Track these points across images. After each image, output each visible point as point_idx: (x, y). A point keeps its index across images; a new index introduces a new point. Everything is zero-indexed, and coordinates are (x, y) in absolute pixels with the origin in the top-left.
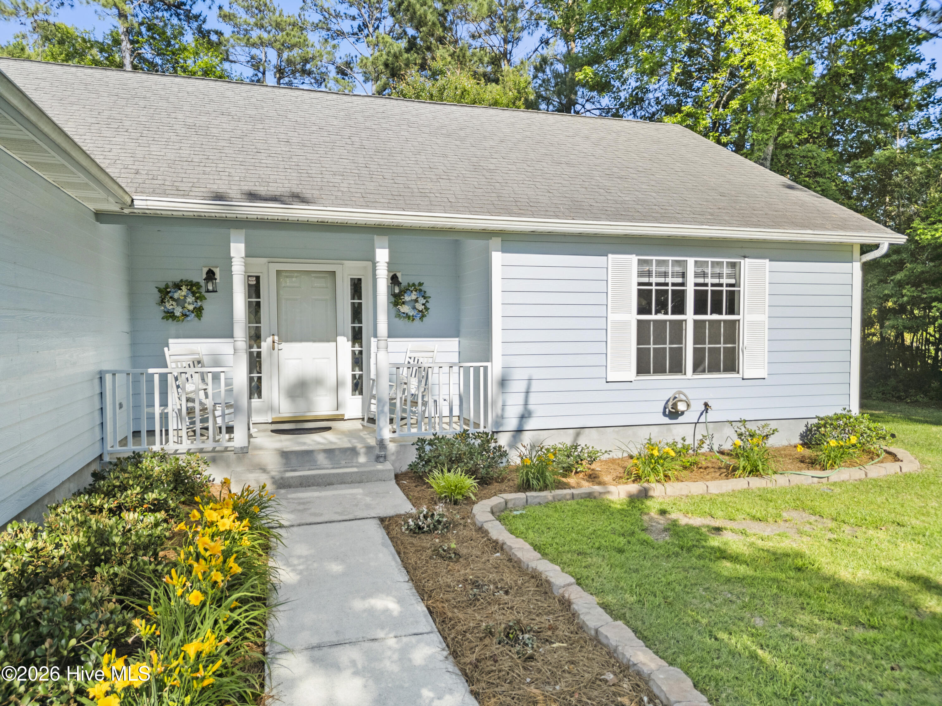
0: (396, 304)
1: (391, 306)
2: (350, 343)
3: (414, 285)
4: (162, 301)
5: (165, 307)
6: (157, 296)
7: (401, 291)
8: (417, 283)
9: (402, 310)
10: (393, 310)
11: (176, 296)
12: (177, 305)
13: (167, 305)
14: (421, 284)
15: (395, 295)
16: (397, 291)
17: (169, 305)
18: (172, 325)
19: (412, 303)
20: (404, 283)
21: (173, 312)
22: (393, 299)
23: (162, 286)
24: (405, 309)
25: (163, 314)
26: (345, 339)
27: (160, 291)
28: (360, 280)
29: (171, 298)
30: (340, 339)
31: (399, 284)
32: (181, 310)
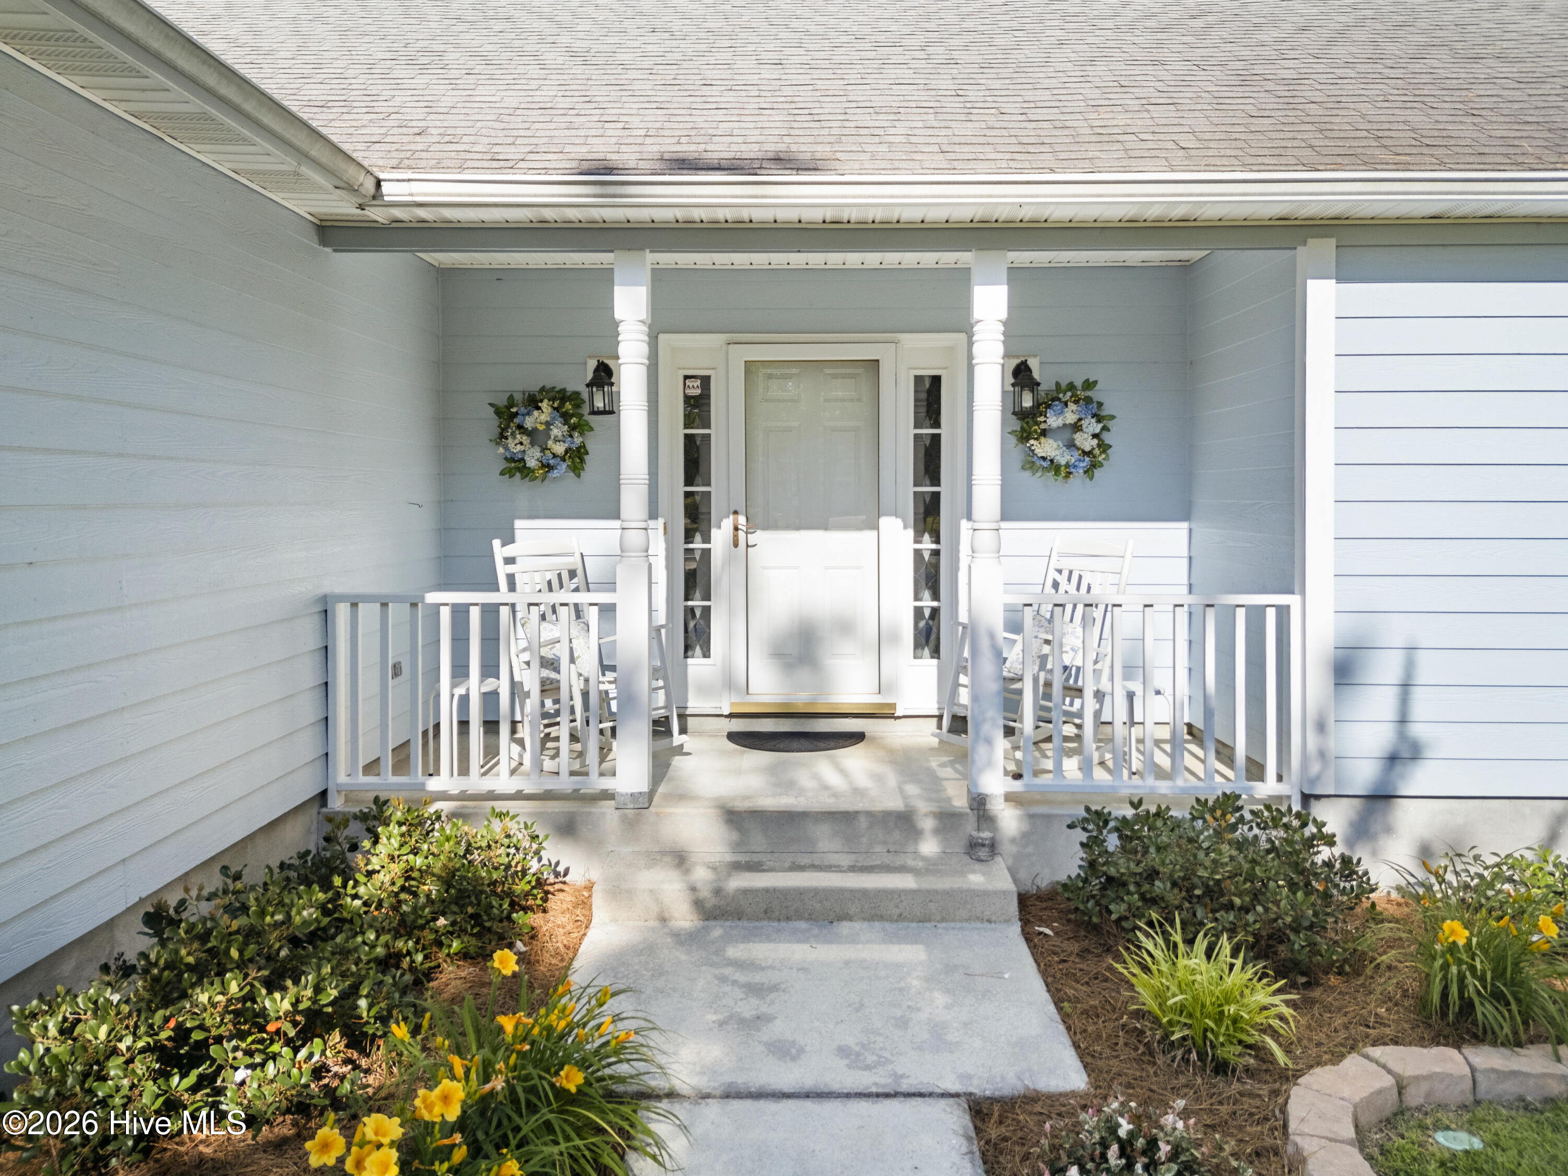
0: (1024, 436)
1: (1013, 440)
2: (910, 533)
3: (1071, 387)
4: (502, 436)
5: (506, 448)
6: (492, 423)
7: (1037, 405)
8: (1079, 383)
9: (1040, 452)
10: (1017, 453)
11: (529, 423)
12: (532, 444)
13: (511, 443)
14: (1089, 385)
15: (1023, 415)
16: (1027, 402)
17: (517, 444)
18: (520, 489)
19: (1067, 434)
20: (1047, 384)
21: (522, 460)
22: (1016, 425)
23: (502, 401)
24: (1047, 448)
25: (503, 465)
26: (899, 522)
27: (498, 412)
28: (936, 381)
29: (520, 427)
30: (885, 522)
31: (1033, 385)
32: (538, 454)
